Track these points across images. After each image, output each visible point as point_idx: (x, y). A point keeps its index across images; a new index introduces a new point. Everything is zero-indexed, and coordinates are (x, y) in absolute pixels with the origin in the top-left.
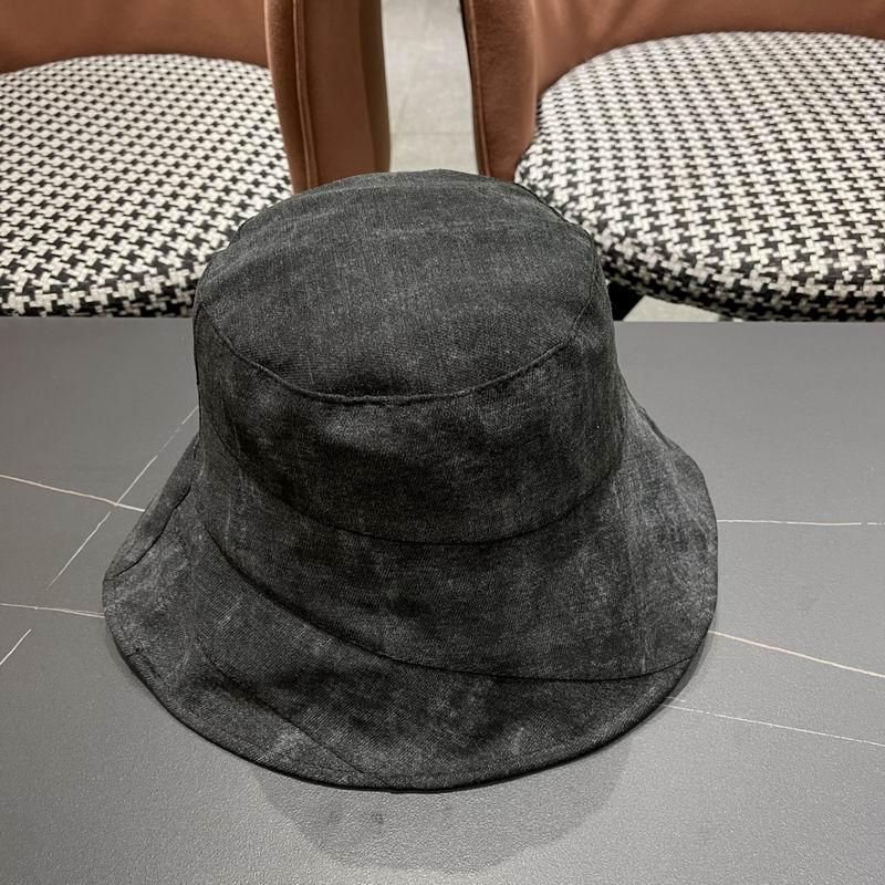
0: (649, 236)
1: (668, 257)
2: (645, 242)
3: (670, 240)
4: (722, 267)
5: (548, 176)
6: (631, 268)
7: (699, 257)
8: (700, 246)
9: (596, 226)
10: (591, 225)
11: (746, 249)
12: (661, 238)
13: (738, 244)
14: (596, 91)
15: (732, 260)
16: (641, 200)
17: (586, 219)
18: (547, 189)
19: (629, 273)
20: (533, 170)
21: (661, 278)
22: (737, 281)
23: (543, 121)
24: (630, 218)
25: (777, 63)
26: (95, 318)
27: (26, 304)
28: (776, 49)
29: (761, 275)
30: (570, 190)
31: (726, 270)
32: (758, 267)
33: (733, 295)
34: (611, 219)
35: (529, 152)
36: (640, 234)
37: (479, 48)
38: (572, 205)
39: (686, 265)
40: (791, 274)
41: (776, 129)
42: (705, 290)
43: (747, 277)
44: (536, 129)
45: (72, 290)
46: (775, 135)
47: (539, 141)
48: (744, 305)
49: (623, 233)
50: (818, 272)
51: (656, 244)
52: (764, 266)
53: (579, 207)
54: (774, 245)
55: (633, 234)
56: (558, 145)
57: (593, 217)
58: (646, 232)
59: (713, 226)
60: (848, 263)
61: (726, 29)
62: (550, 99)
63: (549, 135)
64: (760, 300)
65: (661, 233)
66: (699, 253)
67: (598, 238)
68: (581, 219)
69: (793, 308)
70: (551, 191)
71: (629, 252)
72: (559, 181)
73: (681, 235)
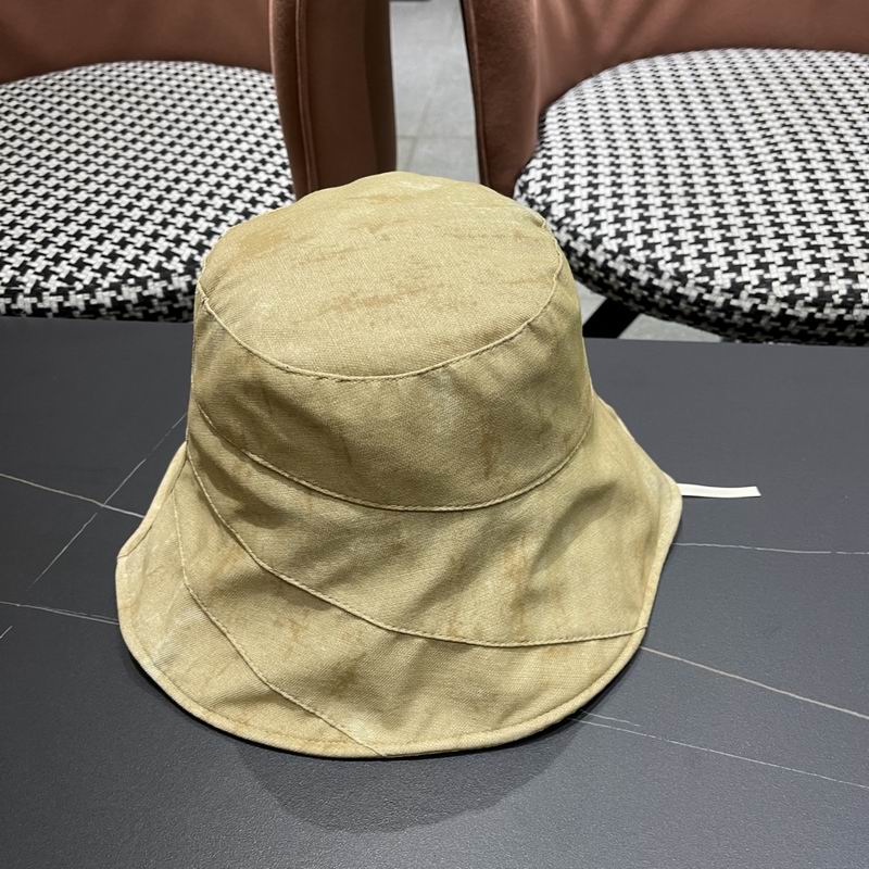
0: (642, 253)
1: (659, 274)
2: (637, 259)
3: (662, 258)
4: (713, 287)
5: (546, 191)
6: (623, 284)
7: (690, 276)
8: (692, 266)
9: (590, 242)
10: (585, 240)
11: (736, 269)
12: (653, 256)
13: (730, 264)
14: (600, 106)
15: (723, 280)
16: (636, 217)
17: (580, 235)
18: (544, 203)
19: (621, 289)
20: (531, 184)
21: (652, 295)
22: (727, 301)
23: (545, 135)
24: (623, 235)
25: (783, 80)
26: (99, 320)
27: (34, 305)
28: (784, 67)
29: (751, 296)
30: (567, 205)
31: (717, 290)
32: (749, 287)
33: (722, 315)
34: (605, 235)
35: (529, 166)
36: (633, 251)
37: (481, 65)
38: (567, 220)
39: (677, 283)
40: (781, 296)
41: (776, 149)
42: (695, 309)
43: (737, 297)
44: (538, 143)
45: (78, 293)
46: (775, 155)
47: (540, 155)
48: (734, 325)
49: (616, 250)
50: (808, 295)
51: (648, 261)
52: (755, 287)
53: (575, 223)
54: (765, 267)
55: (625, 251)
56: (559, 160)
57: (588, 233)
58: (639, 250)
59: (706, 245)
60: (839, 286)
61: (736, 46)
62: (554, 113)
63: (549, 149)
64: (749, 320)
65: (653, 251)
66: (691, 272)
67: (591, 254)
68: (575, 235)
69: (782, 329)
70: (548, 206)
71: (621, 269)
72: (557, 196)
73: (673, 253)
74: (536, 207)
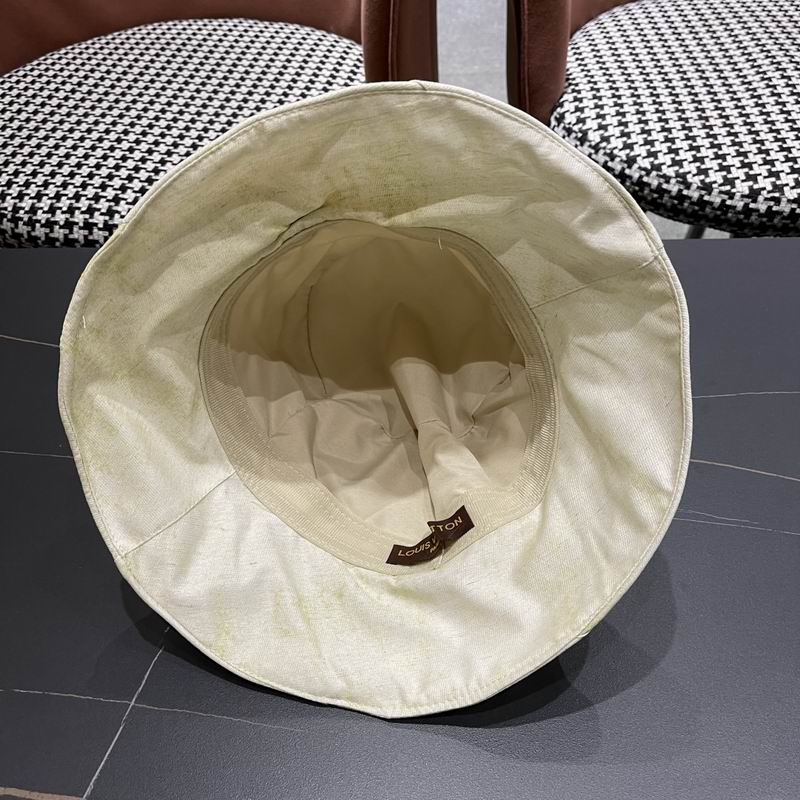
0: (671, 169)
1: (688, 186)
2: (668, 174)
3: (690, 172)
4: (734, 194)
5: (581, 121)
6: (655, 195)
7: (714, 186)
8: (716, 177)
9: (625, 162)
10: (621, 161)
11: (754, 178)
12: (681, 171)
13: (747, 174)
14: (609, 46)
15: (742, 188)
16: (662, 139)
17: (616, 156)
18: (581, 131)
19: (654, 199)
20: (567, 115)
21: (681, 203)
22: (746, 205)
23: (569, 72)
24: (654, 155)
25: (757, 18)
29: (766, 199)
30: (602, 132)
31: (737, 196)
32: (764, 193)
34: (639, 155)
35: (562, 100)
36: (663, 167)
38: (604, 144)
39: (703, 192)
40: (792, 198)
41: (766, 77)
42: (719, 213)
43: (755, 201)
46: (766, 82)
47: (569, 90)
48: (752, 224)
49: (649, 167)
51: (678, 175)
52: (769, 192)
53: (609, 146)
54: (776, 175)
55: (658, 168)
56: (586, 94)
57: (623, 154)
58: (669, 166)
59: (724, 160)
63: (576, 85)
64: (765, 219)
65: (681, 166)
66: (715, 182)
67: (627, 171)
68: (612, 157)
69: (792, 225)
70: (585, 133)
71: (655, 183)
72: (592, 124)
73: (698, 168)
74: (574, 135)
